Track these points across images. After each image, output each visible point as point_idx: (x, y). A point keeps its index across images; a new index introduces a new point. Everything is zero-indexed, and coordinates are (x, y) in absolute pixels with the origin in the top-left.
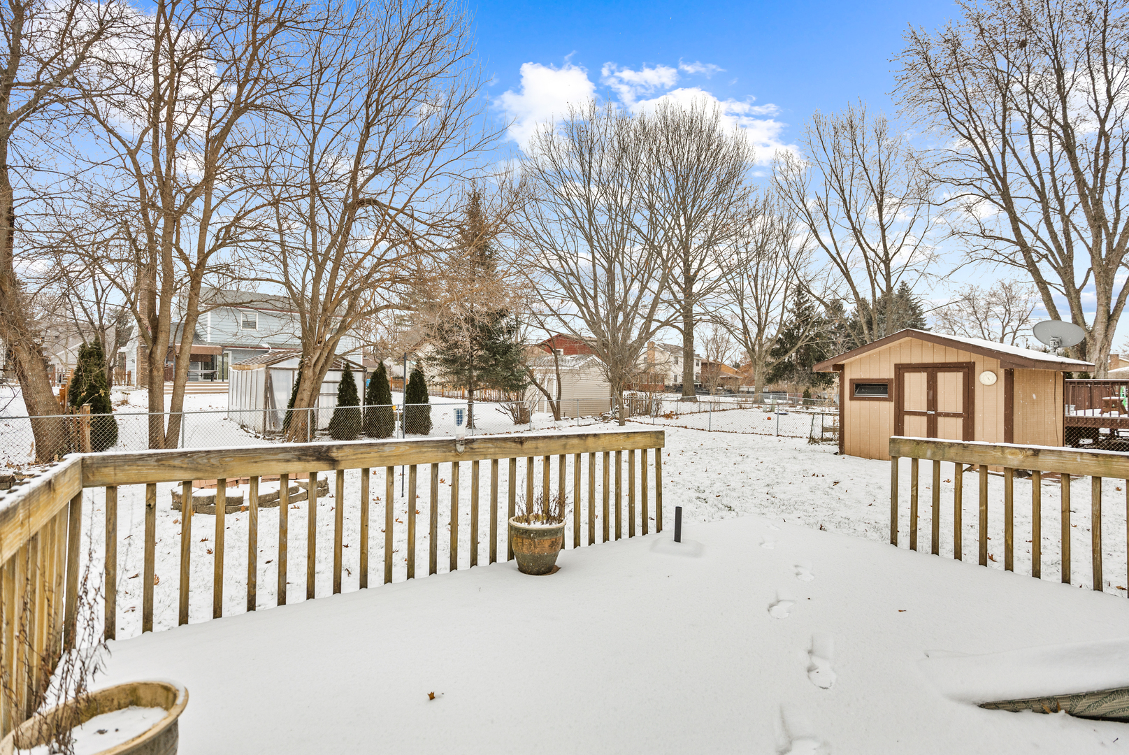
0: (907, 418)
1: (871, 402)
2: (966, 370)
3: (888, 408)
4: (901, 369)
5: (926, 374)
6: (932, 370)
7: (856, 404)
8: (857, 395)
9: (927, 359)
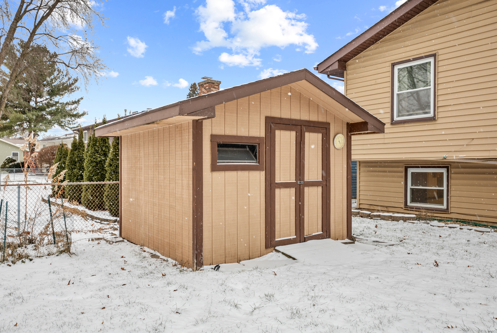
1: (239, 172)
2: (324, 131)
3: (257, 180)
4: (273, 125)
6: (300, 128)
7: (219, 176)
8: (221, 163)
9: (296, 116)
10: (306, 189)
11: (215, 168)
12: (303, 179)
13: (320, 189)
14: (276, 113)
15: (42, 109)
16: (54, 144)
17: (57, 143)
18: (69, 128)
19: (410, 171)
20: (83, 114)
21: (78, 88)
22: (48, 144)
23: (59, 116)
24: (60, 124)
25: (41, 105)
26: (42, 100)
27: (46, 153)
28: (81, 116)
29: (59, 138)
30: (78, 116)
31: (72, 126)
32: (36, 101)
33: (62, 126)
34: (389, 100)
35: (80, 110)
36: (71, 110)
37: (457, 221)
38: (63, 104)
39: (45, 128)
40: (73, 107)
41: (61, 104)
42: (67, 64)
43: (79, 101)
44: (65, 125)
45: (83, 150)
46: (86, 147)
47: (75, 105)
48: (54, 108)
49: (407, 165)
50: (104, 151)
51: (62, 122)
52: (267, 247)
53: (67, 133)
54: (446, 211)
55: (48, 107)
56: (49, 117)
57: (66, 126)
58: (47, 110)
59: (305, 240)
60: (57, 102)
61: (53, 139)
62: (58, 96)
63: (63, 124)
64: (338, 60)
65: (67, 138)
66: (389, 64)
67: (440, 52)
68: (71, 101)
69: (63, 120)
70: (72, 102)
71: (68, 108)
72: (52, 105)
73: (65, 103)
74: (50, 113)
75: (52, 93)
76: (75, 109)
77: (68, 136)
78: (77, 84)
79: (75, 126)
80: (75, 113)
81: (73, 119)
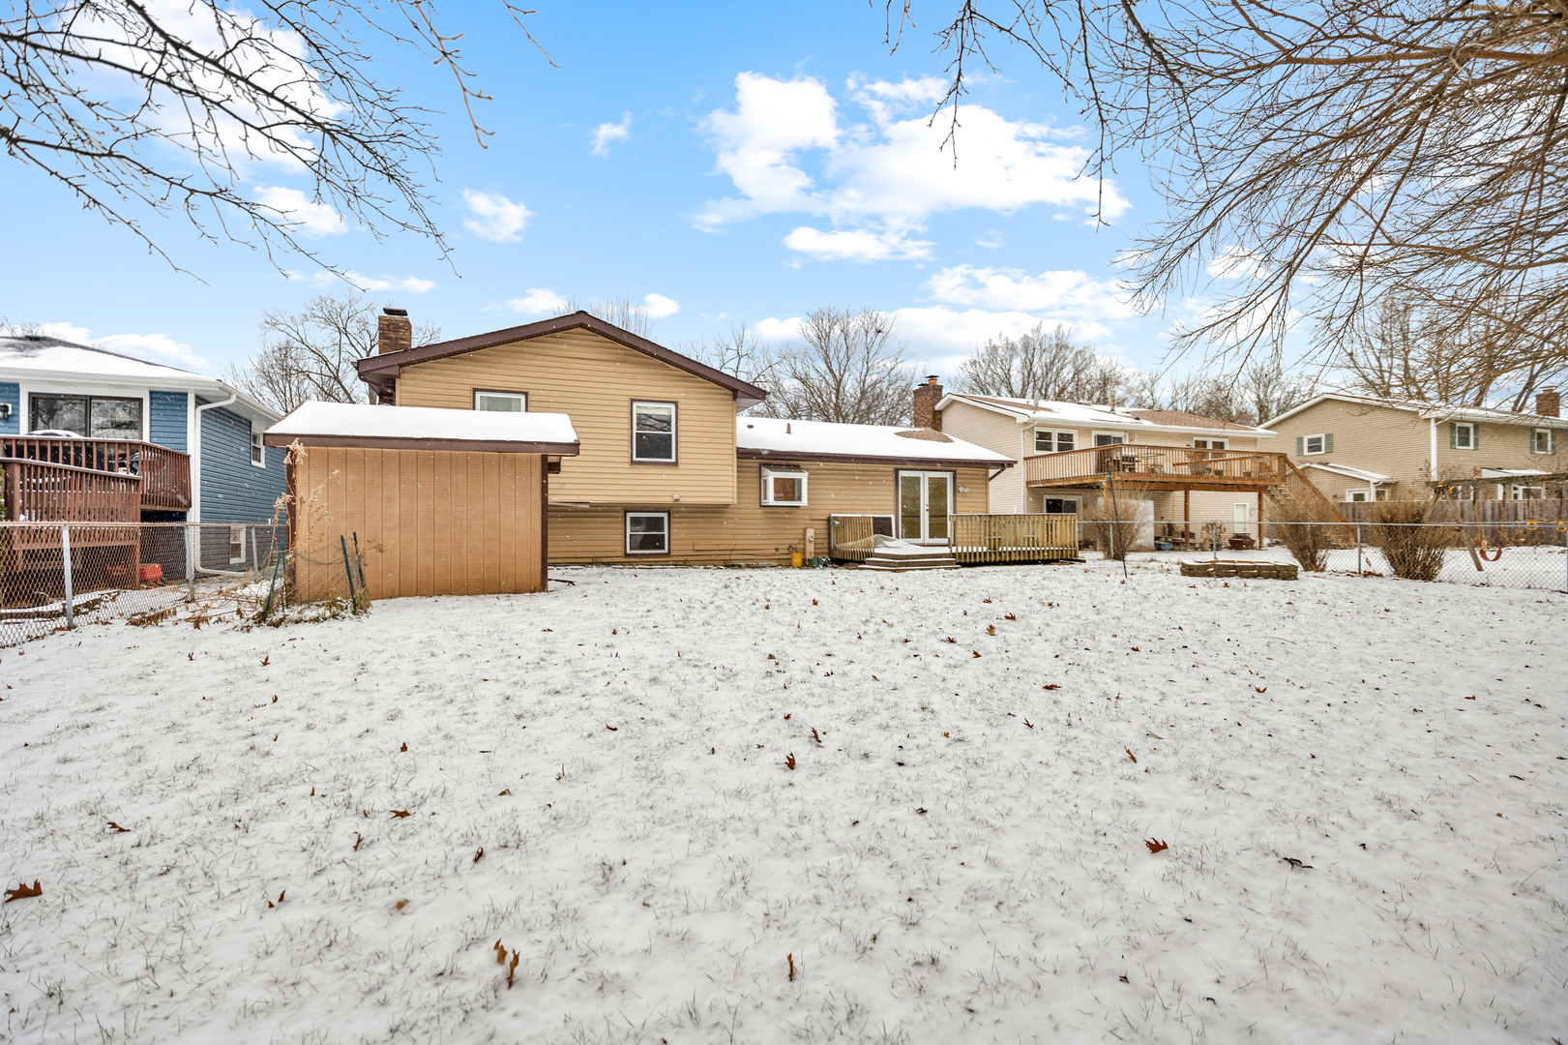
66: (467, 387)
67: (533, 393)
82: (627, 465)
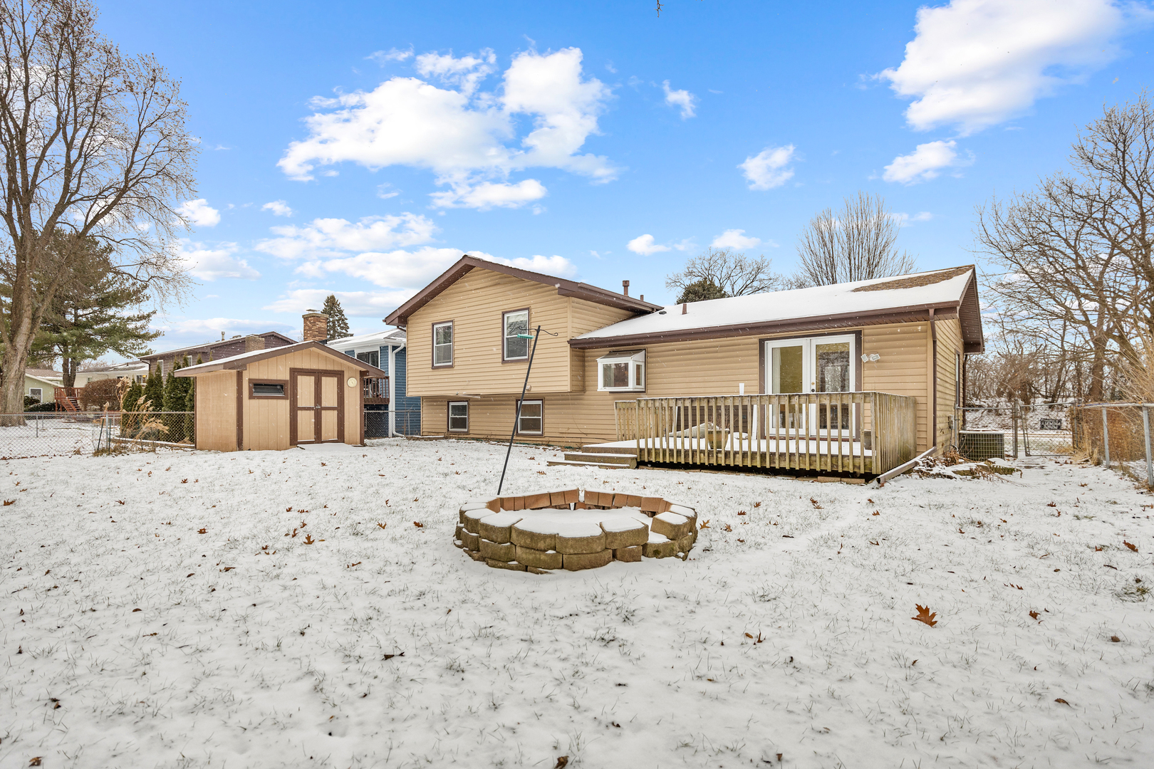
0: (299, 412)
1: (270, 400)
2: (339, 376)
3: (284, 405)
4: (295, 372)
5: (313, 377)
6: (318, 375)
7: (255, 402)
8: (255, 395)
9: (314, 366)
10: (323, 412)
11: (251, 397)
12: (321, 405)
13: (336, 412)
14: (298, 365)
15: (87, 325)
16: (106, 378)
17: (113, 375)
18: (134, 354)
19: (451, 404)
20: (156, 335)
21: (147, 297)
22: (96, 377)
23: (116, 337)
24: (117, 349)
25: (84, 319)
26: (85, 312)
27: (94, 390)
28: (152, 337)
29: (115, 369)
30: (147, 337)
31: (137, 352)
32: (76, 313)
33: (121, 351)
34: (431, 350)
35: (152, 327)
36: (136, 328)
37: (473, 439)
38: (123, 319)
39: (93, 354)
40: (139, 324)
41: (119, 319)
42: (134, 275)
43: (149, 316)
44: (126, 350)
45: (162, 387)
46: (165, 383)
47: (143, 322)
48: (107, 325)
49: (449, 400)
50: (185, 387)
51: (121, 345)
52: (291, 445)
53: (129, 361)
54: (467, 433)
55: (97, 324)
56: (99, 338)
57: (128, 352)
58: (95, 327)
59: (322, 442)
60: (113, 317)
61: (107, 369)
62: (114, 308)
63: (123, 349)
64: (399, 317)
65: (129, 369)
66: (430, 323)
67: (456, 319)
68: (136, 316)
69: (122, 342)
70: (138, 317)
71: (131, 326)
72: (104, 320)
73: (126, 318)
74: (100, 332)
75: (105, 302)
76: (142, 327)
77: (130, 366)
78: (147, 292)
79: (143, 351)
80: (142, 333)
81: (140, 341)
82: (500, 364)
